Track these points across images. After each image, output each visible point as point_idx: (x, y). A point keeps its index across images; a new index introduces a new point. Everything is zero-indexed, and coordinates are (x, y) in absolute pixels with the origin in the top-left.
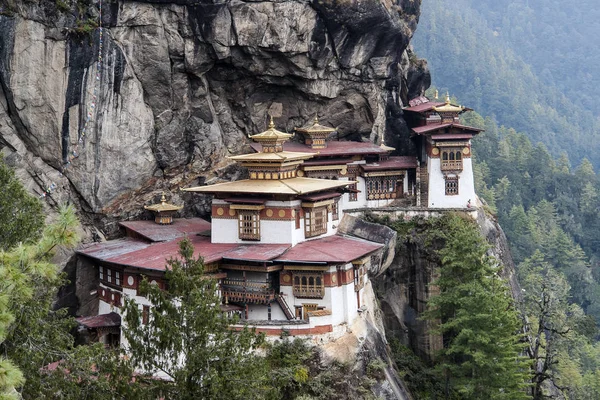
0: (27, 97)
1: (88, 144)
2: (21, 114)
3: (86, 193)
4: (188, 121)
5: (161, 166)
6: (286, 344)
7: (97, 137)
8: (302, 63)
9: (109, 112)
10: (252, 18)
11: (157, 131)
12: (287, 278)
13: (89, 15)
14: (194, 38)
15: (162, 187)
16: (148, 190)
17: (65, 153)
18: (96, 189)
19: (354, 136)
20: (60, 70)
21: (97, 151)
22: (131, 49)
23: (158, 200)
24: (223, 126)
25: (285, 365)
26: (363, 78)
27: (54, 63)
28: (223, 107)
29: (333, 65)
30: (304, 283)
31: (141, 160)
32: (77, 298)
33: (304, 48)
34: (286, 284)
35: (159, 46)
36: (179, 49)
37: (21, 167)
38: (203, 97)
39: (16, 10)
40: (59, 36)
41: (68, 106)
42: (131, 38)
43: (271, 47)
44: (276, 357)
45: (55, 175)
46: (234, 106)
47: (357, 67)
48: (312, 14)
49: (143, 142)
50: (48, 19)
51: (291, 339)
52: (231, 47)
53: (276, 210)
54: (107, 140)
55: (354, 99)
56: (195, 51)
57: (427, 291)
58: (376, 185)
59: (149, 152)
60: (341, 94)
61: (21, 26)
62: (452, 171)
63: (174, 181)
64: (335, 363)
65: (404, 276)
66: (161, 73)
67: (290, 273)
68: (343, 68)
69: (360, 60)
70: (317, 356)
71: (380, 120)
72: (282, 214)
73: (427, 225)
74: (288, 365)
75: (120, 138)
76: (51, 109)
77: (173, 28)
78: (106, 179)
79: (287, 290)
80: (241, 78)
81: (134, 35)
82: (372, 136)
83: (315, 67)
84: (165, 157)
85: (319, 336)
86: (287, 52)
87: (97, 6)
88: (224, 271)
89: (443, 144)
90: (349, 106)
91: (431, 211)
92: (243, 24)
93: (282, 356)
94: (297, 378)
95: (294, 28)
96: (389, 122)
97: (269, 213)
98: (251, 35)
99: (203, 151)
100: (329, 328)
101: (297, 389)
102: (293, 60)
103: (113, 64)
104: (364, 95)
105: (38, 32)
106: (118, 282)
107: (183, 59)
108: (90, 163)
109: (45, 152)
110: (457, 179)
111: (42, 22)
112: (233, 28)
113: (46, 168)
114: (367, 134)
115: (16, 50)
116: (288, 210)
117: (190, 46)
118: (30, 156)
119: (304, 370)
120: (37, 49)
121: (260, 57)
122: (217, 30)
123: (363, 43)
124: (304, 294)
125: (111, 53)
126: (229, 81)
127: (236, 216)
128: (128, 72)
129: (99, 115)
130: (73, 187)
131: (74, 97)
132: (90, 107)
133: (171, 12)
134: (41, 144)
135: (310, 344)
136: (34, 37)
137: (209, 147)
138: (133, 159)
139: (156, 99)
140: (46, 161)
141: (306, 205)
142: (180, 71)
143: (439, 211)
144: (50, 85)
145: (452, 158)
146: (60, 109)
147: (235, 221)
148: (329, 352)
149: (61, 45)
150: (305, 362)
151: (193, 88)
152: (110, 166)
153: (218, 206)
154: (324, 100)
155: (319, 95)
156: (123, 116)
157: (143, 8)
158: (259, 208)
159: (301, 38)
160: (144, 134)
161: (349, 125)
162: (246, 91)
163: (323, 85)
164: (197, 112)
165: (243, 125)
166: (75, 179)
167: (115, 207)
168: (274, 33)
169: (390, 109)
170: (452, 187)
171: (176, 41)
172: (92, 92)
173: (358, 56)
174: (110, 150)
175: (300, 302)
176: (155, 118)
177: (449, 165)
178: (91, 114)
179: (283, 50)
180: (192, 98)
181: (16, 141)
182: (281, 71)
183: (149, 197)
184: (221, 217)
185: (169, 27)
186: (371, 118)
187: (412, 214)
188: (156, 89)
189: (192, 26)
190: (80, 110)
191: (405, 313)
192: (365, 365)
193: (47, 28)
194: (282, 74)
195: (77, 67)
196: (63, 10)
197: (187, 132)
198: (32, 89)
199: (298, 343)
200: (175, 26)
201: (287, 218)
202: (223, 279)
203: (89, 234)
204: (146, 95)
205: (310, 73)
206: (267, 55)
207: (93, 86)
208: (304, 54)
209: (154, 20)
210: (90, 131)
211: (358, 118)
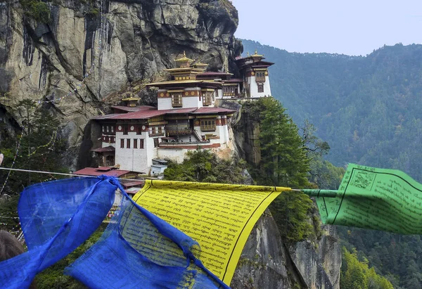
0: (66, 45)
1: (95, 68)
2: (63, 54)
3: (94, 92)
4: (142, 60)
5: (130, 80)
6: (200, 153)
7: (100, 64)
8: (193, 34)
9: (105, 53)
10: (171, 11)
11: (128, 63)
12: (197, 123)
13: (95, 7)
14: (144, 19)
15: (130, 91)
16: (124, 92)
17: (84, 73)
18: (100, 90)
19: (214, 69)
20: (82, 32)
21: (100, 72)
22: (115, 24)
23: (129, 96)
24: (157, 63)
25: (200, 162)
26: (218, 44)
27: (79, 28)
28: (157, 54)
29: (206, 36)
30: (206, 124)
31: (121, 77)
32: (91, 141)
33: (194, 27)
34: (197, 125)
35: (129, 23)
36: (138, 24)
37: (63, 79)
38: (148, 48)
39: (60, 3)
40: (81, 15)
41: (86, 49)
42: (115, 19)
43: (179, 25)
44: (195, 159)
45: (80, 83)
46: (162, 54)
47: (216, 38)
48: (197, 12)
49: (122, 68)
50: (75, 8)
51: (202, 150)
52: (162, 25)
53: (190, 92)
54: (105, 66)
55: (215, 53)
56: (146, 25)
57: (253, 134)
58: (226, 89)
59: (124, 73)
60: (209, 50)
61: (62, 10)
62: (261, 82)
63: (135, 88)
64: (223, 161)
65: (242, 128)
66: (130, 35)
67: (199, 120)
68: (211, 38)
69: (218, 34)
70: (214, 158)
71: (226, 62)
72: (193, 93)
73: (252, 105)
74: (201, 162)
75: (111, 65)
76: (78, 51)
77: (135, 15)
78: (105, 85)
79: (197, 129)
80: (166, 40)
81: (117, 18)
82: (223, 69)
83: (199, 36)
84: (131, 76)
85: (215, 149)
86: (187, 28)
87: (100, 2)
88: (166, 120)
89: (257, 69)
90: (212, 56)
91: (253, 99)
92: (167, 14)
93: (198, 158)
94: (206, 168)
95: (190, 18)
96: (230, 64)
97: (187, 94)
98: (171, 19)
99: (149, 74)
100: (219, 145)
101: (207, 173)
102: (189, 32)
103: (107, 30)
104: (219, 51)
105: (71, 13)
106: (112, 131)
107: (140, 29)
108: (97, 77)
109: (75, 72)
110: (263, 85)
111: (73, 9)
112: (163, 15)
113: (75, 80)
114: (220, 68)
115: (60, 22)
116: (196, 91)
117: (143, 23)
118: (67, 74)
119: (209, 164)
120: (70, 22)
121: (174, 31)
122: (156, 16)
123: (219, 27)
124: (206, 130)
125: (106, 24)
126: (160, 42)
127: (170, 96)
128: (114, 34)
129: (101, 54)
130: (88, 89)
131: (89, 45)
132: (97, 50)
133: (134, 7)
134: (73, 68)
135: (211, 152)
136: (69, 16)
137: (151, 72)
138: (117, 76)
139: (127, 48)
140: (75, 77)
141: (203, 90)
142: (138, 35)
143: (257, 99)
144: (77, 39)
145: (261, 76)
146: (82, 51)
147: (170, 99)
148: (220, 156)
149: (82, 19)
150: (209, 161)
151: (144, 44)
152: (106, 79)
153: (161, 92)
154: (202, 52)
155: (200, 50)
156: (112, 55)
157: (121, 5)
158: (181, 91)
159: (192, 22)
160: (123, 64)
161: (212, 64)
162: (168, 47)
163: (202, 45)
164: (146, 56)
165: (166, 64)
166: (89, 85)
167: (109, 99)
168: (181, 19)
169: (230, 58)
170: (261, 89)
171: (137, 21)
172: (97, 43)
173: (217, 33)
174: (106, 71)
175: (204, 134)
176: (127, 57)
177: (259, 79)
178: (97, 53)
179: (185, 27)
180: (144, 49)
181: (60, 67)
182: (183, 38)
183: (124, 94)
184: (163, 98)
185: (133, 14)
186: (222, 62)
187: (245, 100)
188: (127, 43)
189: (144, 14)
190: (92, 52)
191: (243, 145)
192: (236, 163)
193: (75, 11)
194: (184, 39)
195: (90, 30)
196: (84, 3)
197: (141, 65)
198: (68, 41)
199: (205, 152)
200: (136, 13)
201: (196, 95)
202: (166, 125)
203: (96, 112)
204: (122, 46)
205: (197, 39)
206: (177, 30)
207: (98, 39)
208: (194, 29)
209: (126, 11)
210: (96, 61)
211: (216, 61)
